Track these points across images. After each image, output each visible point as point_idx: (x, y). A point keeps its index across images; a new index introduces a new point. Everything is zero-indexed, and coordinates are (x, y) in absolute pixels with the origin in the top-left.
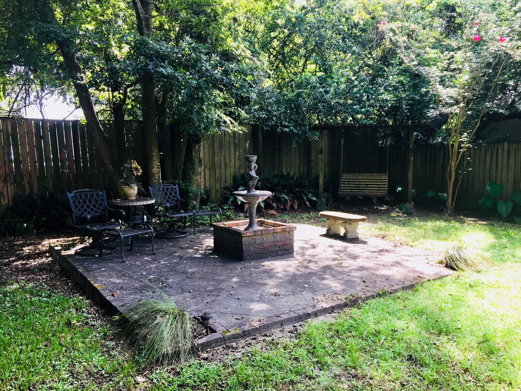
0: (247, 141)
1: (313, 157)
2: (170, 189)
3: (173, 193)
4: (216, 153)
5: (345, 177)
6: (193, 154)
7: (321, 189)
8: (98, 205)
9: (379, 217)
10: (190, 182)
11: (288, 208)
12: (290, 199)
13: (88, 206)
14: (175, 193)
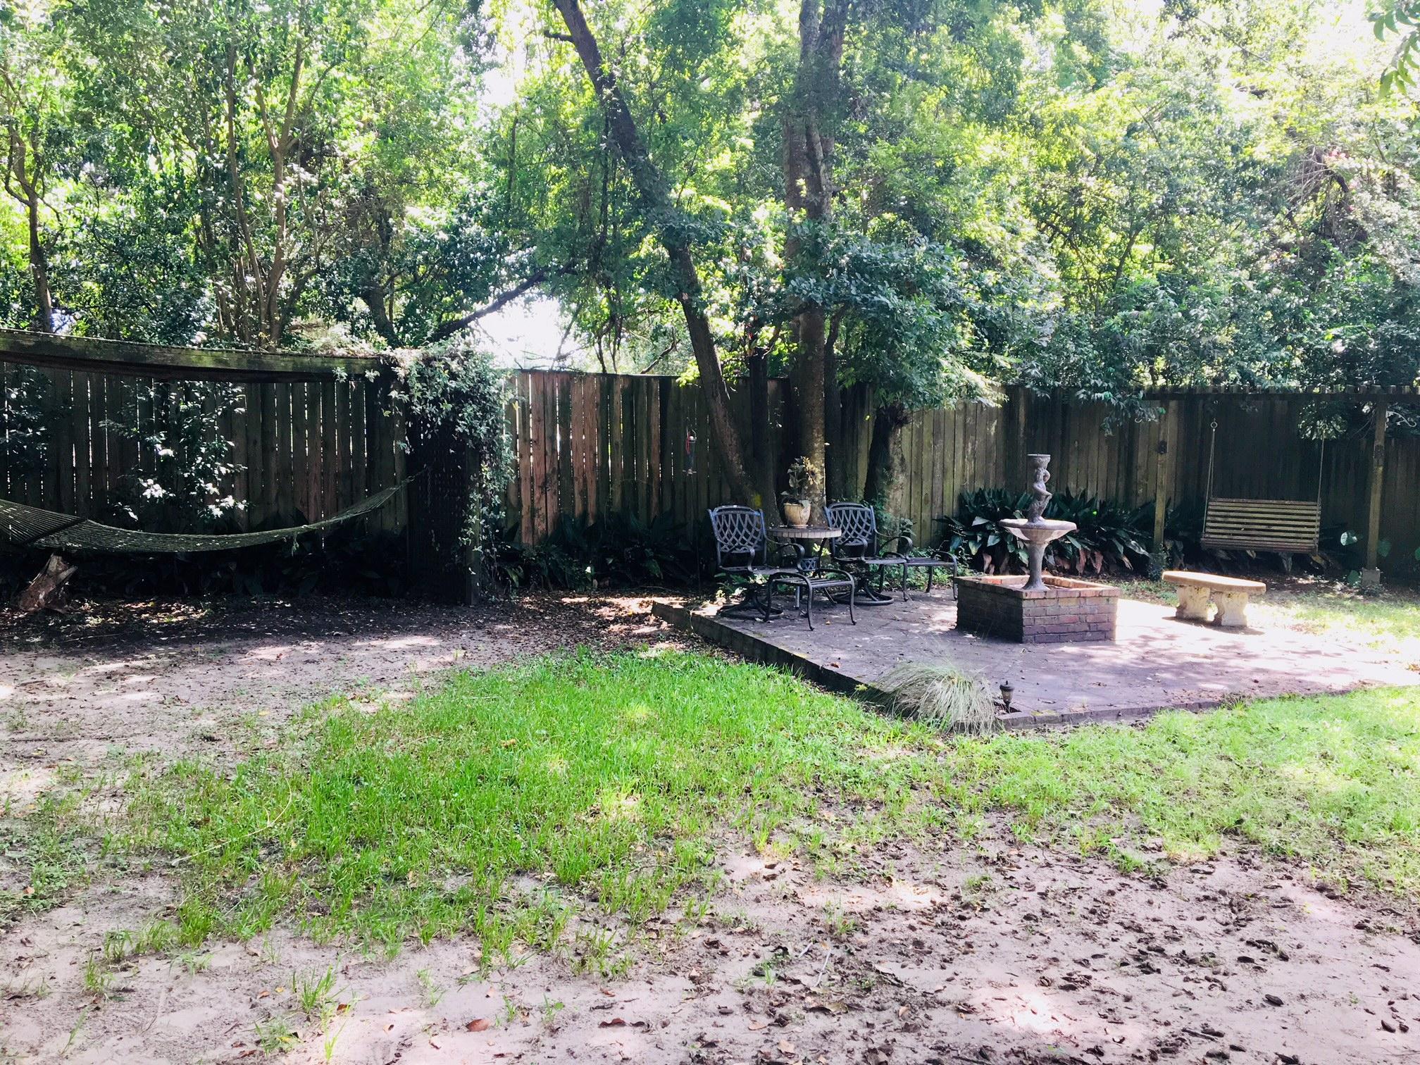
0: (991, 420)
1: (1141, 457)
2: (859, 514)
3: (865, 521)
4: (926, 445)
5: (1216, 506)
6: (891, 446)
7: (1159, 530)
8: (751, 535)
9: (1294, 597)
10: (883, 503)
11: (1080, 568)
12: (1085, 550)
13: (738, 536)
14: (869, 521)
